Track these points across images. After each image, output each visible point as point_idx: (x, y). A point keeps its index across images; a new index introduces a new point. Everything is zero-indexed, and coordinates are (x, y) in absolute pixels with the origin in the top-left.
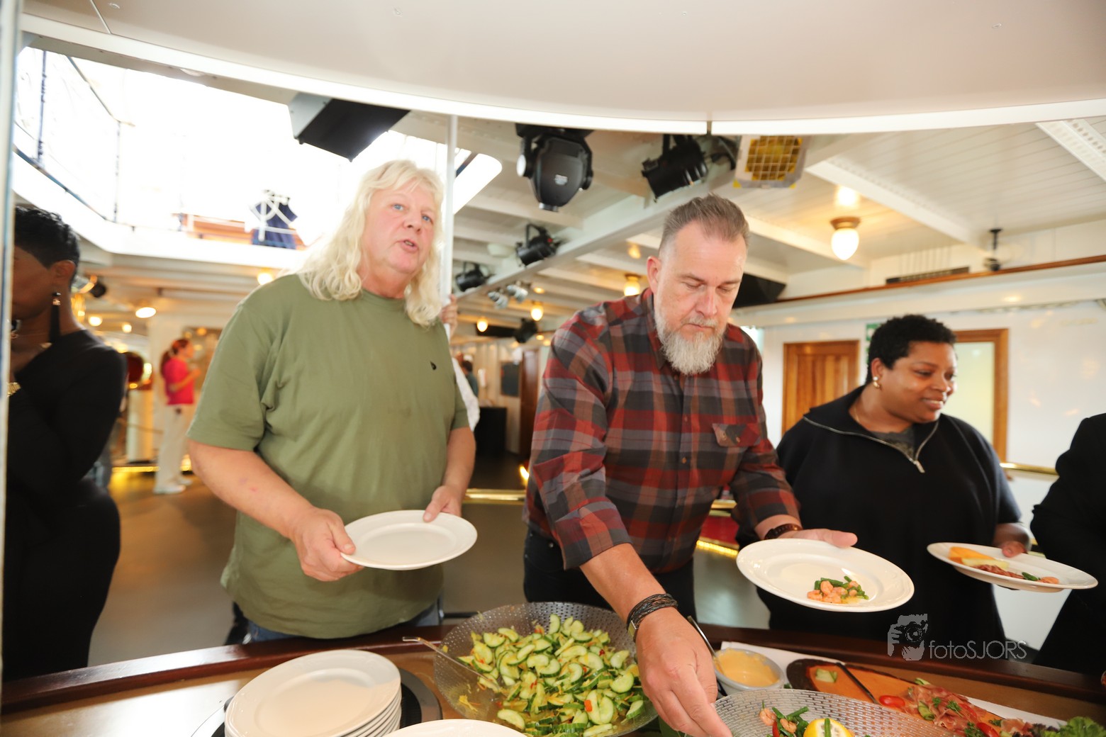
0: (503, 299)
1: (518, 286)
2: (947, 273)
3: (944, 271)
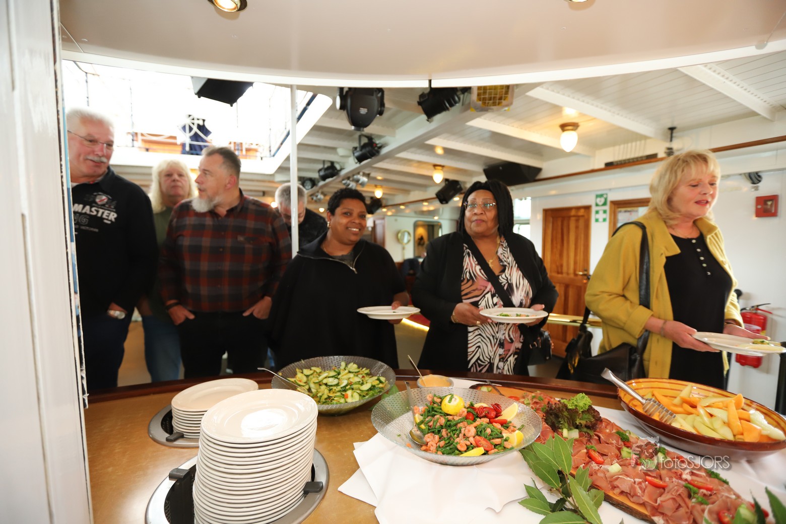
0: (353, 184)
1: (361, 176)
2: (643, 158)
3: (641, 157)
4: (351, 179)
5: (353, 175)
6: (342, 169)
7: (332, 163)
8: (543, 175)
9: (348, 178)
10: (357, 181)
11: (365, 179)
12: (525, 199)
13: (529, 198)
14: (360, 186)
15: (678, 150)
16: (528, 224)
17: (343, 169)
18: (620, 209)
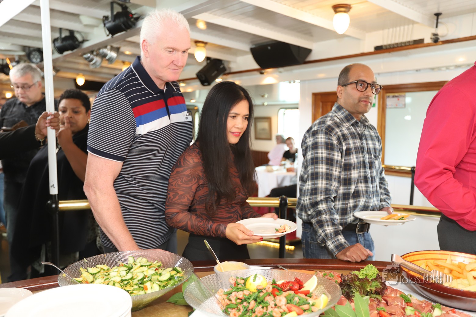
0: (97, 59)
1: (108, 50)
2: (411, 43)
3: (409, 42)
4: (95, 53)
5: (99, 49)
6: (84, 41)
7: (72, 32)
8: (313, 56)
9: (92, 52)
10: (104, 56)
11: (113, 54)
12: (294, 82)
13: (298, 81)
14: (107, 62)
15: (443, 36)
16: (297, 108)
17: (87, 40)
18: (388, 95)
